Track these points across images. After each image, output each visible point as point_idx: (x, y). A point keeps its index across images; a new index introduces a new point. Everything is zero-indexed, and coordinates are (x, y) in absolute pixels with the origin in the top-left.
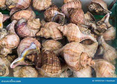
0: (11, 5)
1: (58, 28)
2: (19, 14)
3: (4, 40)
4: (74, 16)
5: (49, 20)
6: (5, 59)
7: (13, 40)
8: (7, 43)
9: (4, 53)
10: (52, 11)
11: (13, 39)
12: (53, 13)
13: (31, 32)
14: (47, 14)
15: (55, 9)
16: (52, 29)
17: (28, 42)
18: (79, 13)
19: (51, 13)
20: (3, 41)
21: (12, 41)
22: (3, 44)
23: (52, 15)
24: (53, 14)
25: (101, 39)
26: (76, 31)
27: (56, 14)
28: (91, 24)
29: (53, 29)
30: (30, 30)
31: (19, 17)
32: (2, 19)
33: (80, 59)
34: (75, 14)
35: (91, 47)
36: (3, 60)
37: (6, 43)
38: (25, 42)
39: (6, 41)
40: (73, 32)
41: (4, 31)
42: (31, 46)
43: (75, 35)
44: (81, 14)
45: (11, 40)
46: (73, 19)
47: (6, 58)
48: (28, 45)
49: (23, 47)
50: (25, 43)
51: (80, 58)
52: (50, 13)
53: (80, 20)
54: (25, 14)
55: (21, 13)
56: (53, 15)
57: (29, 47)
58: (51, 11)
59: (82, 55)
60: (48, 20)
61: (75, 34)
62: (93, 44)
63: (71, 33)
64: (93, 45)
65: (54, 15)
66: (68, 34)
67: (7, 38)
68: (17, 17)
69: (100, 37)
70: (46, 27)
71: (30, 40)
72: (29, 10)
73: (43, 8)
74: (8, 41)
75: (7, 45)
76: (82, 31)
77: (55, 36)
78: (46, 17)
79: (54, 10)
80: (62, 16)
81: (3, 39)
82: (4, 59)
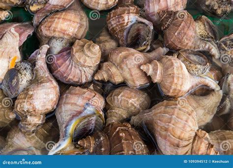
0: (34, 5)
1: (142, 68)
2: (54, 25)
3: (27, 102)
4: (176, 34)
5: (118, 35)
6: (33, 137)
7: (45, 100)
8: (33, 108)
9: (29, 126)
10: (126, 17)
11: (45, 96)
12: (126, 21)
13: (83, 73)
14: (115, 22)
15: (131, 11)
16: (127, 70)
17: (78, 103)
18: (186, 29)
19: (124, 20)
20: (25, 104)
21: (44, 103)
22: (25, 110)
23: (125, 24)
24: (128, 22)
25: (228, 82)
26: (182, 79)
27: (133, 23)
28: (209, 47)
29: (129, 69)
30: (81, 68)
31: (54, 32)
32: (17, 41)
33: (192, 150)
34: (178, 32)
35: (208, 101)
36: (28, 139)
37: (31, 108)
38: (73, 101)
39: (31, 104)
40: (176, 81)
41: (25, 69)
42: (86, 111)
43: (179, 88)
44: (190, 30)
45: (42, 100)
46: (172, 40)
47: (34, 134)
48: (79, 109)
49: (69, 113)
50: (72, 104)
51: (192, 148)
52: (121, 20)
53: (187, 44)
54: (65, 23)
55: (57, 23)
56: (127, 24)
57: (80, 113)
58: (123, 15)
59: (196, 141)
60: (116, 35)
61: (178, 86)
62: (211, 95)
63: (172, 83)
64: (213, 97)
65: (130, 24)
66: (162, 83)
67: (32, 96)
68: (49, 31)
69: (227, 78)
70: (116, 62)
71: (83, 99)
72: (75, 10)
73: (104, 6)
74: (36, 103)
75: (35, 111)
76: (192, 72)
77: (134, 82)
78: (111, 28)
79: (129, 13)
80: (147, 25)
81: (25, 99)
82: (31, 136)
